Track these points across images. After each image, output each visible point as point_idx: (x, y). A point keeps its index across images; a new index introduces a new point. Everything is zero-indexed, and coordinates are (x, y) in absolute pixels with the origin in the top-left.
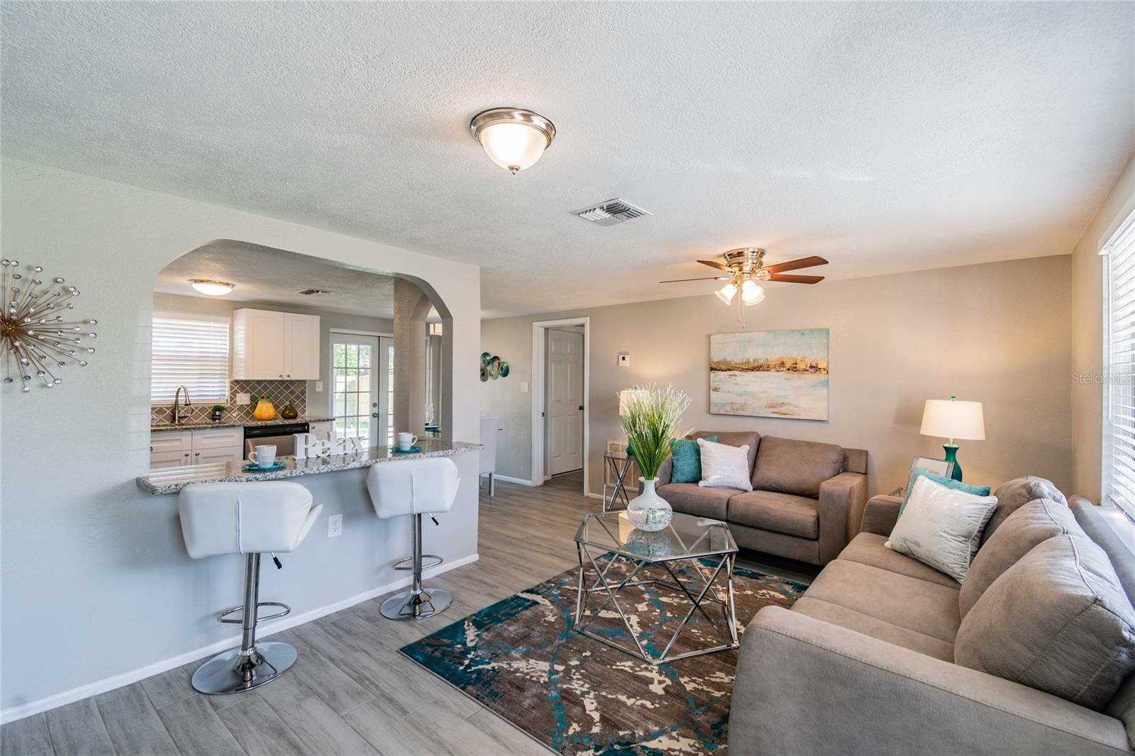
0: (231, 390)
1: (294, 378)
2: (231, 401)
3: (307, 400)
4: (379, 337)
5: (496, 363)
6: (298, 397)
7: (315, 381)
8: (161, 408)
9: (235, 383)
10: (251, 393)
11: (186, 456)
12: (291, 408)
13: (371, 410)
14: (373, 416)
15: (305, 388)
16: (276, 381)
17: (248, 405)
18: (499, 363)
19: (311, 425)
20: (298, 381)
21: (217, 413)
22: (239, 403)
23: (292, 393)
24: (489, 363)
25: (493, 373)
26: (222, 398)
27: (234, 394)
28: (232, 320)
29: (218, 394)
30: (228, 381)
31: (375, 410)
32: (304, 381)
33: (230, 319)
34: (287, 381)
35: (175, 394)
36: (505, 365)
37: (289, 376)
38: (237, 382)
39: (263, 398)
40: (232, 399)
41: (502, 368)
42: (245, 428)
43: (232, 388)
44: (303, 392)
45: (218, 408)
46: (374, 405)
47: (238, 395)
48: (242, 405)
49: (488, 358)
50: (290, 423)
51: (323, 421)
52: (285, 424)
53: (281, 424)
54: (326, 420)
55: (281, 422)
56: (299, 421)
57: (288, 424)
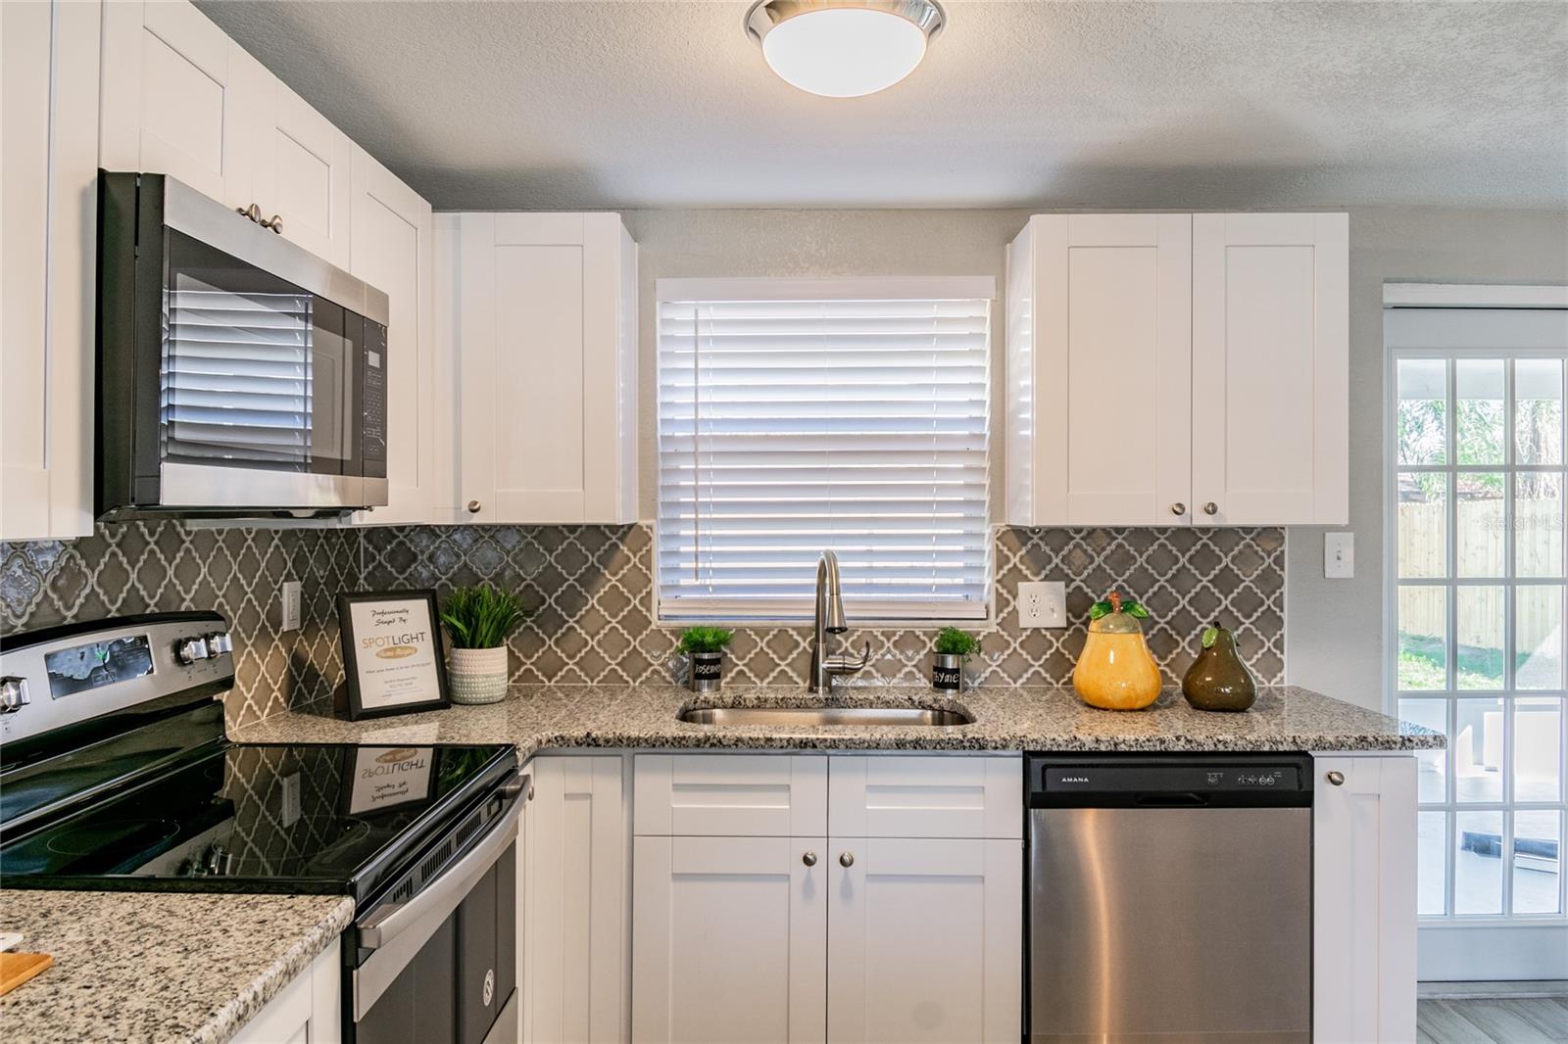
0: (999, 567)
1: (1232, 517)
2: (999, 611)
3: (1285, 616)
6: (1248, 603)
7: (1317, 534)
8: (783, 631)
9: (1013, 539)
10: (1069, 581)
11: (807, 861)
12: (1221, 658)
15: (1279, 560)
16: (1163, 530)
17: (1057, 631)
19: (1322, 765)
20: (1248, 530)
21: (951, 662)
22: (1026, 621)
23: (1226, 581)
26: (974, 595)
27: (1008, 583)
28: (1002, 285)
29: (959, 581)
30: (988, 531)
32: (1273, 533)
33: (990, 281)
34: (1205, 530)
35: (815, 581)
37: (1212, 509)
38: (1021, 534)
39: (1107, 607)
40: (1002, 603)
42: (1028, 756)
43: (1001, 560)
44: (1271, 581)
45: (954, 643)
47: (1022, 585)
48: (1037, 630)
50: (1221, 748)
51: (1386, 749)
52: (1200, 749)
53: (1180, 747)
54: (1399, 745)
55: (1178, 738)
56: (1263, 739)
57: (1212, 748)
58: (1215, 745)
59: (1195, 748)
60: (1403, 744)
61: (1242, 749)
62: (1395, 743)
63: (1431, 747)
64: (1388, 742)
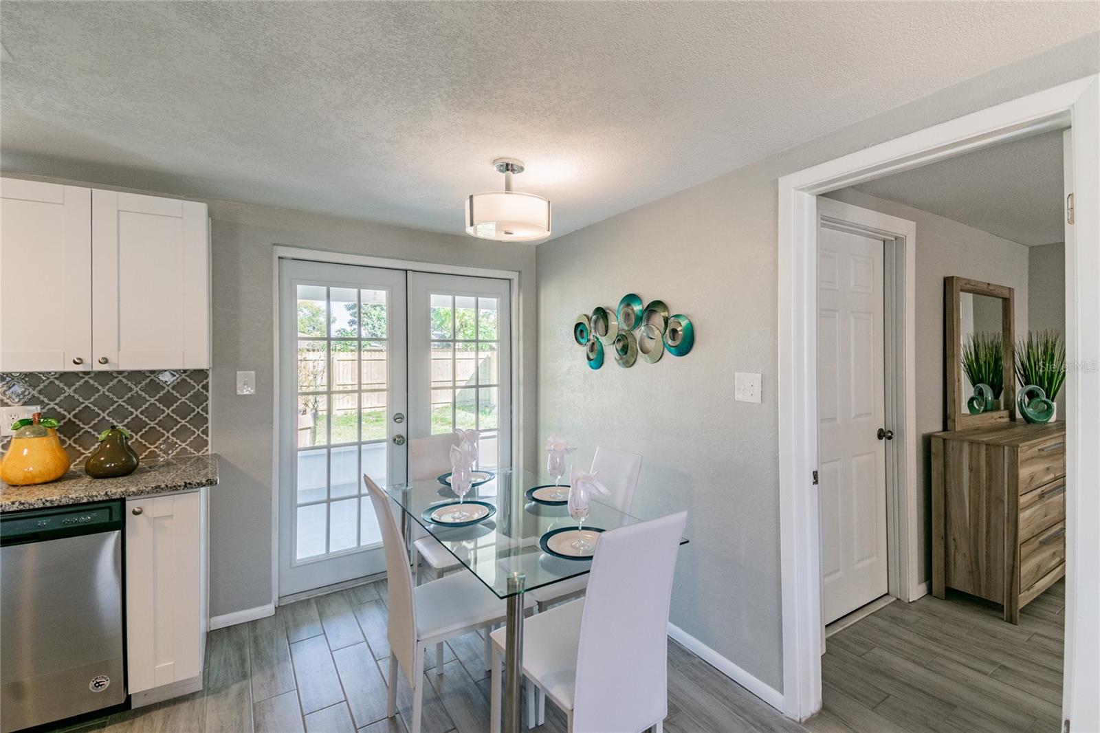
3: (210, 416)
4: (406, 271)
5: (658, 319)
6: (184, 411)
13: (390, 430)
14: (395, 440)
15: (206, 387)
18: (666, 320)
19: (131, 505)
23: (168, 400)
24: (639, 320)
25: (650, 344)
31: (400, 429)
36: (684, 323)
37: (106, 361)
41: (674, 331)
44: (200, 399)
46: (398, 418)
49: (637, 308)
50: (48, 504)
51: (173, 490)
52: (31, 507)
53: (14, 508)
54: (182, 487)
55: (13, 503)
56: (82, 496)
57: (41, 505)
58: (44, 504)
59: (27, 507)
60: (185, 486)
61: (65, 504)
62: (180, 486)
63: (204, 486)
64: (175, 486)
